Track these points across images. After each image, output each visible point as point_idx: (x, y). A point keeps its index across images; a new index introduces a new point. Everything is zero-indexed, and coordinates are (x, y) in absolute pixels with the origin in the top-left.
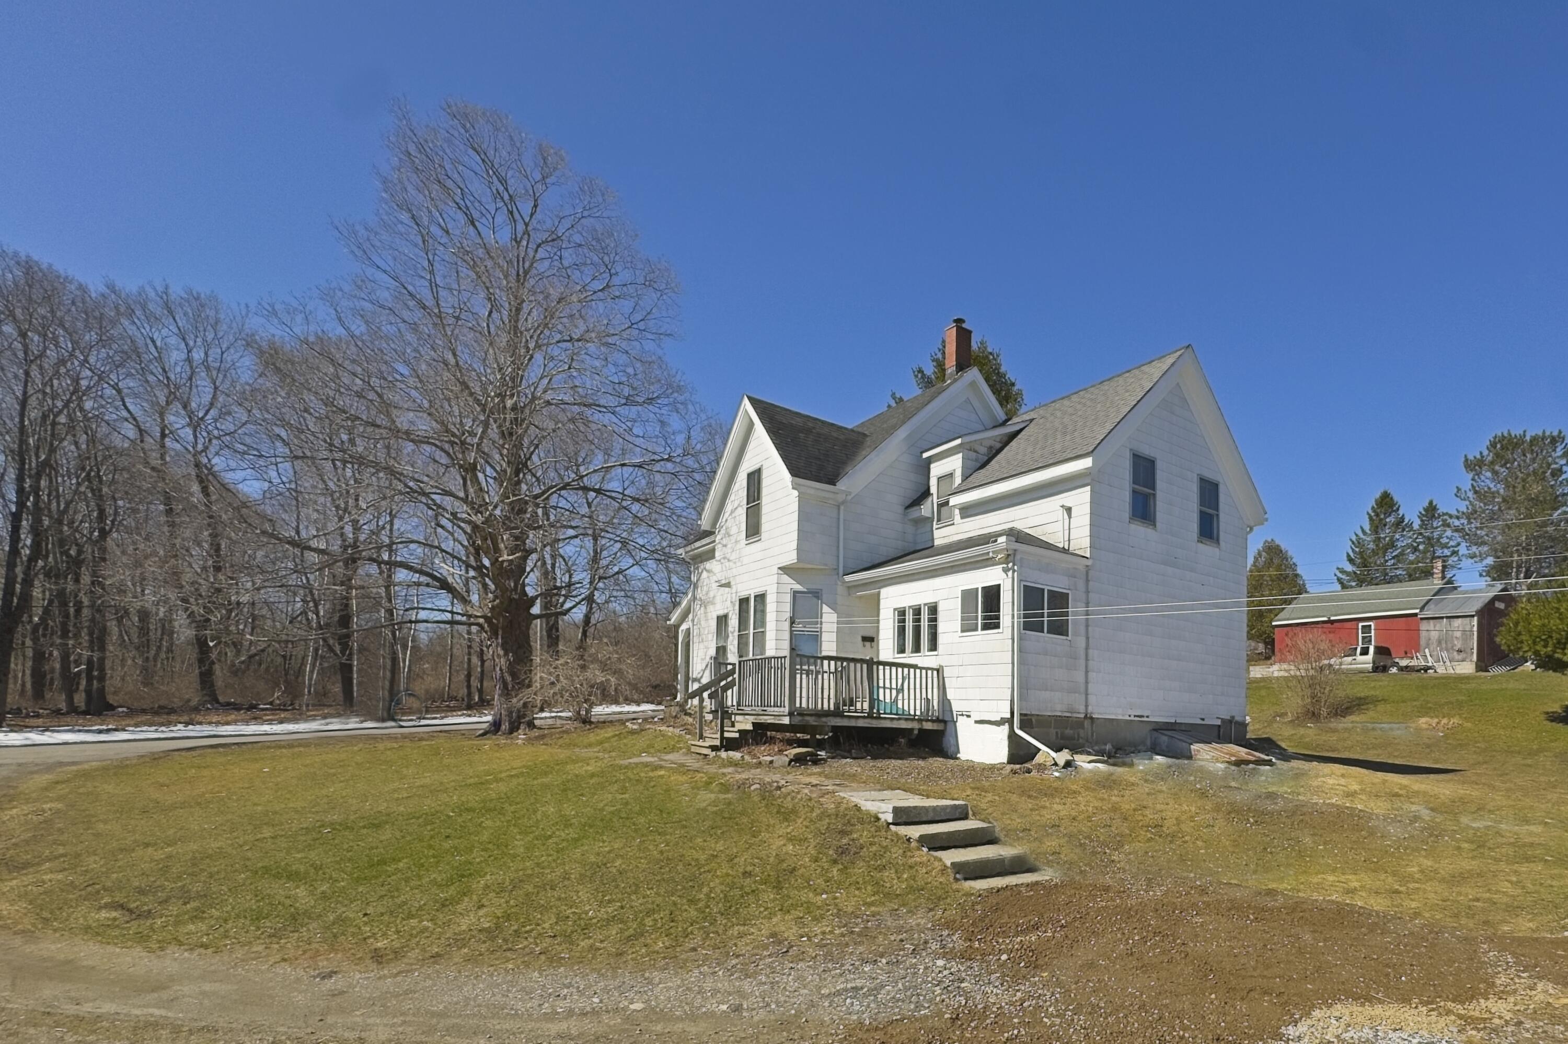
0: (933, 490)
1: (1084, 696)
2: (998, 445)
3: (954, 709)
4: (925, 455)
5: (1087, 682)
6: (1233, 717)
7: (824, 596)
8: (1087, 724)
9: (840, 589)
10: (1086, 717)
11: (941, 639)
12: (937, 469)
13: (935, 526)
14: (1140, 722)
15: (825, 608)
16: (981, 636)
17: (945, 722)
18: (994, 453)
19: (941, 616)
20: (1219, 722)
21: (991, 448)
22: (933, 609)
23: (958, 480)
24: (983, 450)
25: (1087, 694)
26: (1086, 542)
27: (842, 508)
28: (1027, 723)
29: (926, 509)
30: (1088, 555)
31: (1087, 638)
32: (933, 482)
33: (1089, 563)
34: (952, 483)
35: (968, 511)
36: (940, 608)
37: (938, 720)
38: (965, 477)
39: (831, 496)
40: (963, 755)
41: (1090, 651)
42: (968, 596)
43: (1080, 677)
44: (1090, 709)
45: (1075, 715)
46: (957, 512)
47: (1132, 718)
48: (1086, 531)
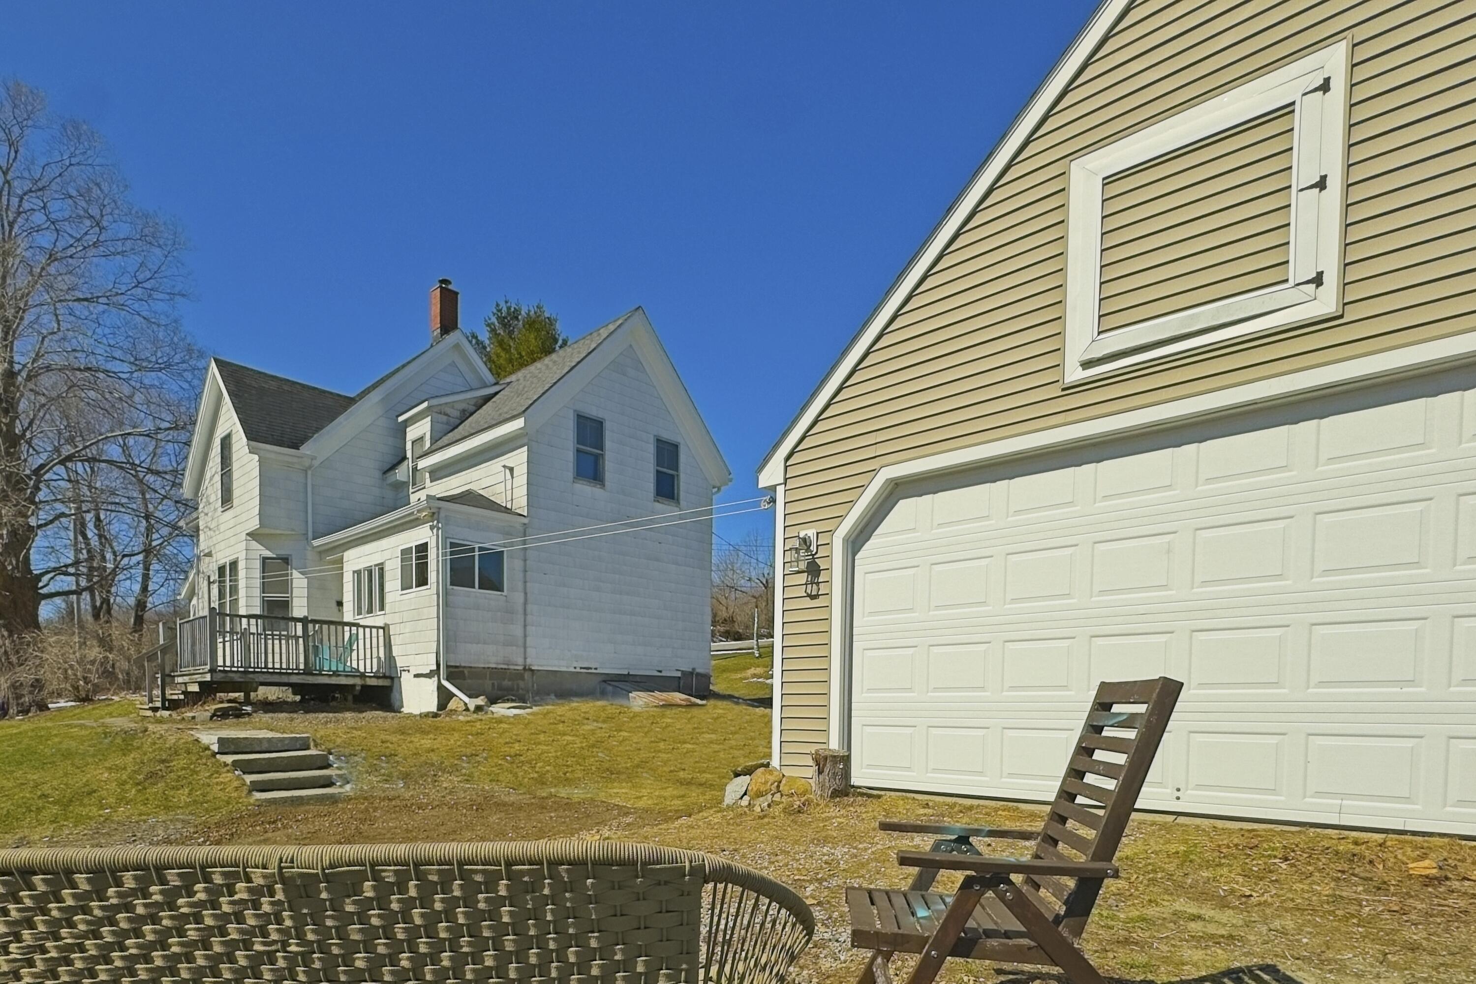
0: (409, 454)
1: (522, 649)
2: (473, 408)
3: (398, 665)
4: (401, 419)
5: (525, 636)
6: (694, 669)
7: (295, 561)
8: (527, 675)
9: (310, 555)
10: (525, 669)
11: (388, 598)
12: (412, 433)
13: (411, 490)
14: (588, 673)
15: (296, 574)
16: (416, 593)
17: (392, 678)
18: (465, 415)
19: (388, 576)
20: (679, 674)
21: (464, 411)
22: (381, 568)
23: (428, 444)
24: (456, 413)
25: (525, 647)
26: (524, 501)
27: (309, 472)
28: (455, 674)
29: (402, 473)
30: (526, 514)
31: (526, 594)
32: (409, 446)
33: (526, 521)
34: (422, 446)
35: (438, 473)
36: (387, 568)
37: (384, 677)
38: (434, 441)
39: (295, 460)
40: (405, 710)
41: (529, 607)
42: (405, 552)
43: (518, 631)
44: (529, 661)
45: (512, 667)
46: (427, 475)
47: (578, 670)
48: (524, 490)
